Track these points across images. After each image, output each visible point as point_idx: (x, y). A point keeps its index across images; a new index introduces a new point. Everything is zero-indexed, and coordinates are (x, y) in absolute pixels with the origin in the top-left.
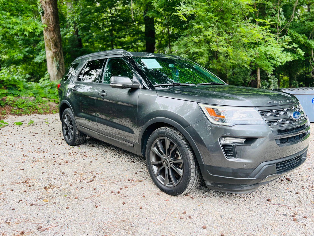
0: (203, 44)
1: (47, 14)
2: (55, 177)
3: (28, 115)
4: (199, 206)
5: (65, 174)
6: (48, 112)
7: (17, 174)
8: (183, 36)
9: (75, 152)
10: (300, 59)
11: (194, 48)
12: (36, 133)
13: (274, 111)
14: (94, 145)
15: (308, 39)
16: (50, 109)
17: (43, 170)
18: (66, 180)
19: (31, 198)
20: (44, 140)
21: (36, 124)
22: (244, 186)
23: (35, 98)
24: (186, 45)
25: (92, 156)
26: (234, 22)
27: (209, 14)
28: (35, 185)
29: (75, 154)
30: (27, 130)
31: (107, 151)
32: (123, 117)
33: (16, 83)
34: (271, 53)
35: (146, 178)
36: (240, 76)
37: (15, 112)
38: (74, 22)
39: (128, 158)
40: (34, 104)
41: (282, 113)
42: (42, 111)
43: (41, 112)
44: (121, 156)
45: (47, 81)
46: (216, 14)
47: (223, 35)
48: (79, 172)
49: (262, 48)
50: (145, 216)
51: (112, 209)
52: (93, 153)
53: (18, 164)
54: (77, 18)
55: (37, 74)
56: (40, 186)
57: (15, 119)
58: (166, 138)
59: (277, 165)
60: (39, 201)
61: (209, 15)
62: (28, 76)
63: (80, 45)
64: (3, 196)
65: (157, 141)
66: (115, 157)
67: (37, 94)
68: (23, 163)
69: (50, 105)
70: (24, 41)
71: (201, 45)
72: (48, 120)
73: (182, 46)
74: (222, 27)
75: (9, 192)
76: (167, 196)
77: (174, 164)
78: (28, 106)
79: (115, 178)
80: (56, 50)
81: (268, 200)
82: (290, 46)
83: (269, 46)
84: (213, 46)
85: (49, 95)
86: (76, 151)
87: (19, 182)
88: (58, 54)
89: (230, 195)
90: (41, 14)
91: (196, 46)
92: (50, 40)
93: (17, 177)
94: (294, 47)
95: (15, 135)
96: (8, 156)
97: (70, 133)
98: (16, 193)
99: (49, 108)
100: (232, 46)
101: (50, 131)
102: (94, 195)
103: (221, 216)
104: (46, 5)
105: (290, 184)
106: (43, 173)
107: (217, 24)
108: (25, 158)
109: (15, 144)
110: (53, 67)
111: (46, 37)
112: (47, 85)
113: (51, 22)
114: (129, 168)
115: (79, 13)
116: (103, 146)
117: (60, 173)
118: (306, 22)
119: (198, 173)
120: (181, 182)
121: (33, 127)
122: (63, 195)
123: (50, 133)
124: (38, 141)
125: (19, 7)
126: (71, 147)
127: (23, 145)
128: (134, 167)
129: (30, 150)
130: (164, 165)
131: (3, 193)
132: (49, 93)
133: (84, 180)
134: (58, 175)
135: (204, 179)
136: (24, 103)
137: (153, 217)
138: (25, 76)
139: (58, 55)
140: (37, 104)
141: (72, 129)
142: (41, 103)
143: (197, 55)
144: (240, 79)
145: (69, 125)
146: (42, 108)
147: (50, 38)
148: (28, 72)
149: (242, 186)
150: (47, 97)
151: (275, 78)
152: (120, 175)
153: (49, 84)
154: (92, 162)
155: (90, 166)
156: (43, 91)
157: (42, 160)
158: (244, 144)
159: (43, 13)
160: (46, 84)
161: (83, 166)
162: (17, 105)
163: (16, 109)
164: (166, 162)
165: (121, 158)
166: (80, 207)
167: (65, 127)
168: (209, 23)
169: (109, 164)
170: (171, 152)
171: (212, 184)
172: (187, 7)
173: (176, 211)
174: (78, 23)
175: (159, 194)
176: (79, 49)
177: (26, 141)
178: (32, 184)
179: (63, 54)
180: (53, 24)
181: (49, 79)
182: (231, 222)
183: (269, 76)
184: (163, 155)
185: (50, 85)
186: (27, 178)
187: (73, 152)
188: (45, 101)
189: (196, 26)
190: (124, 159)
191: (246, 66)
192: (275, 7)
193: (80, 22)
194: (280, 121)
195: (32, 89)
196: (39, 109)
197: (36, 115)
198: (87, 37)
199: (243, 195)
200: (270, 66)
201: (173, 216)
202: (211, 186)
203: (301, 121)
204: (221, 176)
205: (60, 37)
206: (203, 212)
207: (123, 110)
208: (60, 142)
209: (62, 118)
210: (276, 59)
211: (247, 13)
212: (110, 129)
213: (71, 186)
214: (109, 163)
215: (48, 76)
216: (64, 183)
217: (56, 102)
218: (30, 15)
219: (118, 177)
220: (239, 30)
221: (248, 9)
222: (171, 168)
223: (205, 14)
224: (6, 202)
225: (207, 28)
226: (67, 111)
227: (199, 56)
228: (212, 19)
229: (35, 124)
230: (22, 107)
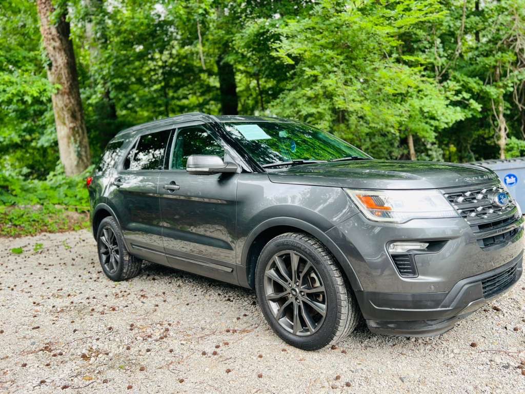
0: (322, 100)
1: (57, 67)
2: (98, 337)
3: (32, 236)
4: (360, 364)
5: (114, 330)
6: (66, 228)
7: (27, 336)
8: (287, 90)
9: (125, 292)
10: (474, 117)
11: (308, 107)
12: (50, 265)
13: (468, 194)
14: (156, 277)
15: (484, 84)
16: (69, 224)
17: (75, 326)
18: (117, 340)
19: (61, 376)
20: (66, 275)
21: (48, 250)
22: (432, 323)
23: (41, 206)
24: (293, 104)
25: (156, 295)
26: (369, 62)
27: (328, 52)
28: (64, 353)
29: (125, 294)
30: (33, 260)
31: (179, 286)
32: (199, 224)
33: (7, 183)
34: (431, 109)
35: (257, 325)
36: (382, 149)
37: (8, 232)
38: (103, 78)
39: (219, 294)
40: (41, 217)
41: (480, 196)
42: (55, 227)
43: (55, 229)
44: (205, 291)
45: (60, 177)
46: (339, 51)
47: (352, 84)
48: (138, 324)
49: (416, 103)
50: (270, 389)
51: (210, 383)
52: (156, 290)
53: (27, 318)
54: (107, 71)
55: (41, 167)
56: (73, 355)
57: (9, 243)
58: (291, 252)
59: (483, 283)
60: (76, 380)
61: (328, 54)
62: (25, 170)
63: (113, 115)
64: (9, 376)
65: (276, 258)
66: (196, 294)
67: (44, 199)
68: (35, 316)
69: (68, 216)
70: (18, 113)
71: (318, 101)
72: (68, 241)
73: (287, 105)
74: (350, 72)
75: (18, 368)
76: (300, 352)
77: (308, 295)
78: (31, 220)
79: (203, 329)
80: (75, 125)
81: (473, 345)
82: (458, 96)
83: (425, 99)
84: (339, 102)
85: (66, 200)
86: (127, 290)
87: (33, 349)
88: (78, 130)
89: (407, 342)
90: (47, 68)
91: (310, 104)
92: (64, 108)
93: (28, 342)
94: (464, 98)
95: (13, 270)
96: (7, 307)
97: (113, 260)
98: (32, 370)
99: (68, 221)
100: (369, 101)
101: (74, 260)
102: (172, 362)
103: (400, 378)
104: (55, 52)
105: (501, 316)
106: (75, 331)
107: (341, 66)
108: (38, 308)
109: (15, 286)
110: (70, 153)
111: (56, 104)
112: (62, 183)
113: (64, 80)
114: (224, 311)
115: (111, 63)
116: (171, 277)
117: (105, 329)
118: (478, 59)
119: (352, 307)
120: (324, 326)
121: (44, 255)
122: (118, 365)
123: (74, 262)
124: (55, 277)
125: (12, 56)
126: (116, 283)
127: (31, 286)
128: (233, 309)
129: (44, 294)
130: (291, 299)
131: (9, 372)
132: (66, 196)
133: (150, 336)
134: (101, 333)
135: (365, 316)
136: (23, 215)
137: (284, 391)
138: (21, 171)
139: (78, 132)
140: (47, 215)
141: (117, 252)
142: (53, 213)
143: (314, 119)
144: (384, 154)
145: (110, 246)
146: (56, 222)
147: (63, 105)
148: (24, 164)
149: (429, 322)
150: (62, 203)
151: (438, 149)
152: (211, 323)
153: (64, 181)
154: (157, 306)
155: (155, 313)
156: (56, 194)
157: (68, 308)
158: (427, 251)
159: (50, 65)
160: (60, 181)
161: (143, 313)
162: (10, 220)
163: (11, 227)
164: (294, 293)
165: (207, 295)
166: (151, 383)
167: (103, 250)
168: (328, 67)
169: (188, 307)
170: (302, 275)
171: (378, 323)
172: (292, 44)
173: (322, 376)
174: (109, 79)
175: (285, 350)
176: (112, 121)
177: (35, 279)
178: (58, 352)
179: (85, 131)
180: (67, 82)
181: (63, 173)
182: (420, 386)
183: (429, 146)
184: (286, 281)
185: (66, 183)
186: (46, 341)
187: (121, 292)
188: (60, 211)
189: (309, 72)
190: (212, 296)
191: (393, 131)
192: (429, 38)
193: (113, 77)
194: (480, 209)
195: (36, 192)
196: (51, 224)
197: (45, 235)
198: (125, 101)
199: (428, 340)
200: (429, 130)
201: (319, 385)
202: (376, 328)
203: (509, 209)
204: (394, 309)
205: (79, 103)
206: (368, 373)
207: (198, 212)
208: (95, 276)
209: (97, 235)
210: (438, 118)
211: (387, 47)
212: (181, 246)
213: (128, 348)
214: (188, 304)
215: (61, 168)
216: (114, 345)
217: (79, 211)
218: (29, 68)
219: (208, 327)
220: (377, 74)
221: (389, 42)
222: (304, 303)
223: (322, 52)
224: (17, 386)
225: (326, 73)
226: (106, 222)
227: (316, 119)
228: (332, 60)
229: (46, 249)
230: (20, 223)
